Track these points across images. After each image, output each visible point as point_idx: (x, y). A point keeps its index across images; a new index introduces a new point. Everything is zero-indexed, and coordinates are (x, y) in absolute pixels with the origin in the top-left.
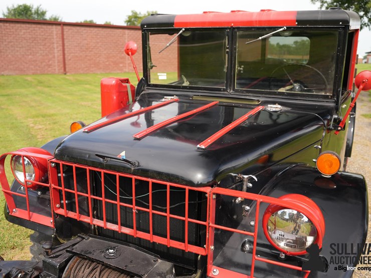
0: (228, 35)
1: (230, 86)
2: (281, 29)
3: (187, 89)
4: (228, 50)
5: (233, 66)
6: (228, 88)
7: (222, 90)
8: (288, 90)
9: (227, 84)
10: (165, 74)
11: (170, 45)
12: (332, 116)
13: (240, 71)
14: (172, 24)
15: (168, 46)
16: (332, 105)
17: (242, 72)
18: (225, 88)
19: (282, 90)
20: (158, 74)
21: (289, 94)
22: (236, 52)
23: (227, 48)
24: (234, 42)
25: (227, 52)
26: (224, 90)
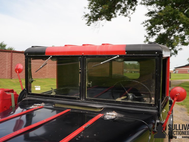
0: (80, 61)
1: (83, 96)
2: (116, 57)
3: (54, 97)
4: (80, 71)
5: (84, 82)
6: (81, 98)
7: (77, 99)
8: (122, 100)
9: (80, 94)
10: (40, 87)
11: (42, 67)
12: (155, 121)
13: (89, 85)
14: (44, 53)
15: (41, 68)
16: (155, 111)
17: (91, 86)
18: (79, 97)
19: (119, 100)
20: (35, 86)
21: (123, 103)
22: (86, 72)
23: (80, 70)
24: (84, 66)
25: (80, 72)
26: (79, 99)
